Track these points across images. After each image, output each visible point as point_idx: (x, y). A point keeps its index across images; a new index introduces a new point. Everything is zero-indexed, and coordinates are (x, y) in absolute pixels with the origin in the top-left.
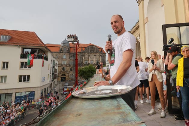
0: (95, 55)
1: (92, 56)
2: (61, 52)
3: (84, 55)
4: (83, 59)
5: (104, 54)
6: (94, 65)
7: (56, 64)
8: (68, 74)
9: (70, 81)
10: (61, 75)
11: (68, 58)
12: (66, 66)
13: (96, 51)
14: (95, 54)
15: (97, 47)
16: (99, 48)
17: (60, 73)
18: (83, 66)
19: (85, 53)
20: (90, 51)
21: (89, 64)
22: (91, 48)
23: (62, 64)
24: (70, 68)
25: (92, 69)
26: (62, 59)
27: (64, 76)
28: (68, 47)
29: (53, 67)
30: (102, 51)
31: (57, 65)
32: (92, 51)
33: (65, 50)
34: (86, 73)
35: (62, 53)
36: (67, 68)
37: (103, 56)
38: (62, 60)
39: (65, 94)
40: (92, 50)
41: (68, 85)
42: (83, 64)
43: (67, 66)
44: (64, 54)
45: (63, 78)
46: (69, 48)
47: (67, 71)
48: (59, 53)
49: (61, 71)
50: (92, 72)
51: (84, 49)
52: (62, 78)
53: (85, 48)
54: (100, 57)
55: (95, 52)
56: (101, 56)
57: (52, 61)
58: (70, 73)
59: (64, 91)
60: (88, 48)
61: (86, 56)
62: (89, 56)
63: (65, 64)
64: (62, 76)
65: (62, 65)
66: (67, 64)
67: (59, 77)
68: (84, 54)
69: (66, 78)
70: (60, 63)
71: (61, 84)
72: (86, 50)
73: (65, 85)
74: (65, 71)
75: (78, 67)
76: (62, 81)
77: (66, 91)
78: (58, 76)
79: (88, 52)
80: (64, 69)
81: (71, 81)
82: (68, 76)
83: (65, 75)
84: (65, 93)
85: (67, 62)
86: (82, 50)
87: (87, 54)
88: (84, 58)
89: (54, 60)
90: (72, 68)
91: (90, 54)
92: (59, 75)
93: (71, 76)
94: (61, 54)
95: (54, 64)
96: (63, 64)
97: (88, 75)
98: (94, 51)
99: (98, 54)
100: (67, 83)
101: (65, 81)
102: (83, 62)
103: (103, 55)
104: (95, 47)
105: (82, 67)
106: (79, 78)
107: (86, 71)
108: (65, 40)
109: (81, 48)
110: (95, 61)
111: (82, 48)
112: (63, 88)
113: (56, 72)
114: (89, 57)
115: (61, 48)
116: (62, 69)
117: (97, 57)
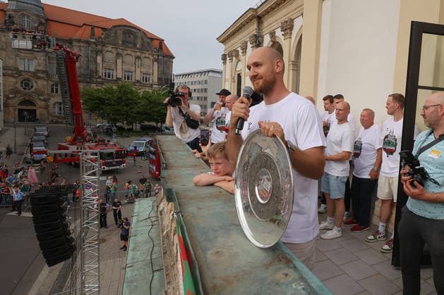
0: (138, 58)
1: (129, 59)
3: (101, 52)
4: (96, 63)
5: (167, 56)
6: (134, 84)
8: (44, 100)
9: (52, 122)
10: (16, 101)
12: (35, 74)
13: (143, 45)
14: (138, 54)
15: (144, 33)
16: (152, 39)
17: (11, 96)
18: (97, 83)
19: (103, 44)
20: (120, 43)
21: (118, 79)
22: (124, 33)
23: (17, 69)
24: (51, 83)
25: (129, 96)
26: (17, 52)
27: (30, 108)
28: (38, 16)
30: (161, 47)
32: (130, 43)
34: (110, 105)
36: (40, 82)
37: (165, 63)
38: (17, 56)
40: (128, 40)
41: (46, 133)
42: (100, 77)
43: (39, 78)
45: (26, 113)
46: (43, 21)
47: (39, 93)
49: (15, 91)
50: (131, 104)
51: (98, 32)
52: (21, 110)
53: (104, 29)
54: (156, 64)
55: (138, 46)
56: (156, 60)
58: (53, 100)
59: (35, 153)
60: (116, 33)
61: (110, 56)
62: (118, 55)
63: (32, 69)
64: (20, 104)
65: (19, 73)
66: (38, 71)
67: (11, 109)
68: (99, 47)
69: (38, 113)
70: (11, 63)
71: (20, 130)
72: (108, 36)
73: (35, 135)
74: (33, 92)
75: (81, 86)
76: (21, 118)
77: (39, 152)
78: (6, 106)
79: (115, 45)
80: (27, 85)
81: (57, 122)
82: (47, 107)
83: (33, 104)
84: (37, 157)
85: (39, 65)
86: (93, 34)
87: (110, 49)
88: (99, 59)
90: (57, 85)
91: (121, 51)
92: (10, 102)
93: (57, 110)
96: (21, 68)
97: (116, 110)
98: (135, 44)
99: (147, 55)
100: (44, 128)
101: (35, 121)
102: (97, 72)
103: (166, 59)
104: (139, 34)
105: (94, 86)
106: (85, 116)
107: (108, 100)
109: (89, 29)
110: (138, 73)
111: (93, 27)
112: (29, 141)
114: (119, 61)
115: (10, 17)
116: (19, 85)
117: (146, 62)
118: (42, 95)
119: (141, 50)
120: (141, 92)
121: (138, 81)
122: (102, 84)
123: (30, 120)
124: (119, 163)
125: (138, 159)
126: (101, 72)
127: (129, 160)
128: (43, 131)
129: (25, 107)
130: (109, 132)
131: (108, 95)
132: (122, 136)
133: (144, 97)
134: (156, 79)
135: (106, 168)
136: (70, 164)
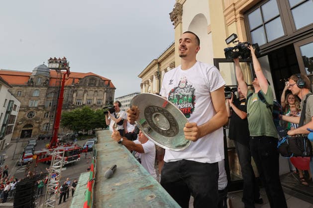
0: (96, 91)
1: (91, 93)
2: (29, 86)
3: (76, 91)
4: (72, 97)
5: (112, 88)
6: (92, 106)
7: (16, 106)
8: (39, 123)
10: (23, 125)
11: (44, 95)
12: (37, 109)
13: (99, 84)
14: (96, 89)
15: (101, 78)
16: (105, 81)
17: (20, 123)
18: (71, 109)
19: (78, 86)
20: (87, 85)
21: (84, 105)
22: (90, 79)
23: (27, 106)
24: (45, 112)
25: (88, 114)
26: (31, 97)
27: (29, 129)
28: (46, 77)
29: (8, 112)
30: (109, 84)
31: (18, 109)
32: (92, 84)
33: (39, 82)
34: (76, 121)
35: (33, 86)
36: (38, 112)
37: (111, 92)
38: (29, 99)
39: (26, 164)
40: (92, 82)
41: (35, 144)
42: (73, 105)
43: (39, 110)
44: (35, 88)
45: (26, 132)
46: (49, 79)
48: (25, 86)
49: (23, 120)
50: (88, 118)
51: (77, 81)
52: (23, 131)
53: (80, 79)
54: (105, 93)
55: (97, 85)
56: (106, 91)
57: (8, 101)
58: (44, 122)
59: (25, 158)
60: (86, 80)
61: (80, 92)
62: (86, 91)
63: (36, 105)
64: (24, 127)
65: (28, 108)
66: (39, 106)
67: (18, 131)
68: (76, 88)
69: (33, 131)
70: (25, 103)
71: (20, 144)
72: (81, 82)
73: (28, 146)
74: (34, 119)
75: (62, 111)
76: (23, 136)
78: (15, 129)
79: (84, 86)
80: (31, 115)
82: (39, 127)
83: (31, 126)
84: (26, 160)
85: (41, 103)
86: (74, 82)
87: (81, 89)
88: (75, 95)
89: (13, 98)
90: (48, 113)
91: (87, 89)
92: (18, 126)
93: (45, 128)
94: (30, 88)
95: (11, 107)
96: (30, 106)
97: (80, 123)
98: (95, 85)
99: (101, 89)
100: (35, 141)
101: (30, 137)
102: (72, 102)
103: (111, 90)
104: (98, 79)
105: (69, 111)
106: (60, 130)
107: (76, 117)
108: (41, 65)
109: (72, 79)
110: (95, 100)
111: (74, 79)
112: (23, 150)
113: (12, 122)
114: (86, 95)
115: (32, 79)
116: (26, 116)
117: (100, 93)
118: (38, 120)
119: (98, 87)
120: (95, 111)
121: (94, 105)
122: (74, 108)
123: (27, 137)
124: (76, 158)
125: (88, 153)
126: (74, 101)
127: (83, 155)
128: (33, 142)
129: (26, 129)
130: (73, 138)
131: (76, 115)
132: (80, 140)
133: (96, 114)
134: (104, 102)
135: (68, 162)
136: (45, 163)
